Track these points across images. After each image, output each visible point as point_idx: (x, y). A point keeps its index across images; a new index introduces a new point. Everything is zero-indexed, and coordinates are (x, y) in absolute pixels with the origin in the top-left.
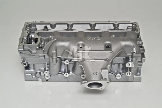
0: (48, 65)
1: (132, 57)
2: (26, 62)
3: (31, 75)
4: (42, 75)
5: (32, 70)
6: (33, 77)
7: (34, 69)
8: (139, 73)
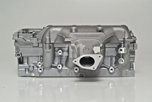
0: (42, 58)
1: (124, 43)
2: (20, 53)
3: (24, 69)
4: (35, 69)
5: (26, 64)
6: (26, 72)
7: (28, 63)
8: (132, 69)
